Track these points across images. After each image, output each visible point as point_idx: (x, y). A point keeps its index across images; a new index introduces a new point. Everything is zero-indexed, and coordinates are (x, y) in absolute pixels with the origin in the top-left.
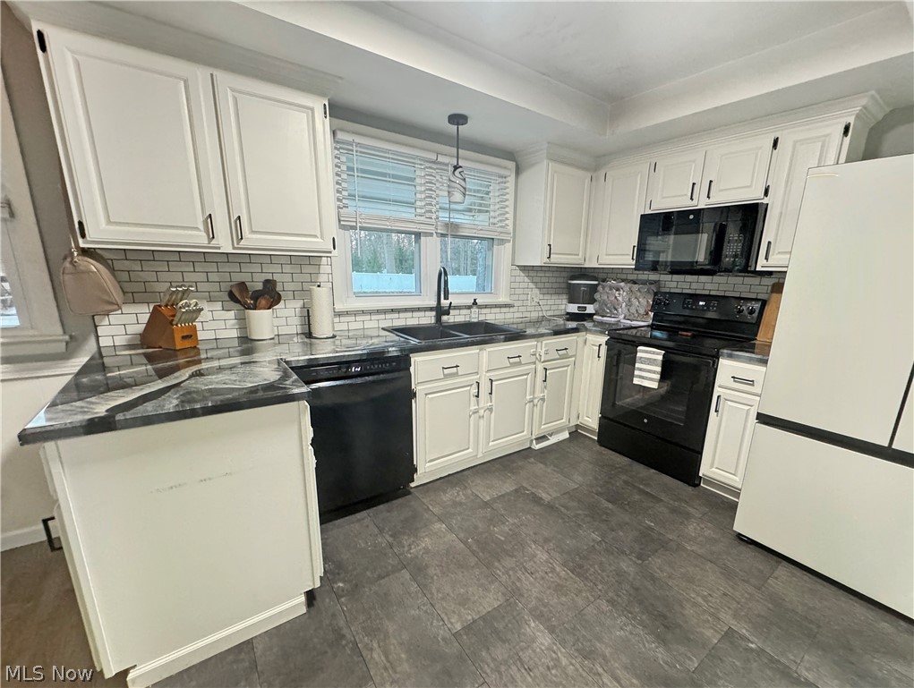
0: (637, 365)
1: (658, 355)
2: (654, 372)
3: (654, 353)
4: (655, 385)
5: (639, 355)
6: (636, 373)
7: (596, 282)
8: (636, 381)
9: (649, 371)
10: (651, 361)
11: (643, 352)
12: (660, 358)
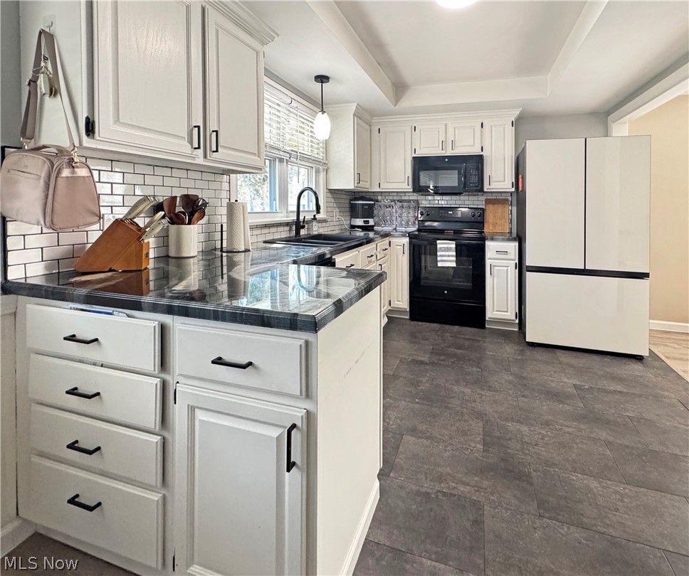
0: (438, 254)
1: (453, 245)
2: (452, 256)
3: (449, 244)
4: (454, 265)
5: (438, 246)
6: (439, 259)
7: (373, 202)
8: (440, 264)
9: (449, 256)
10: (448, 249)
11: (441, 244)
12: (454, 246)
